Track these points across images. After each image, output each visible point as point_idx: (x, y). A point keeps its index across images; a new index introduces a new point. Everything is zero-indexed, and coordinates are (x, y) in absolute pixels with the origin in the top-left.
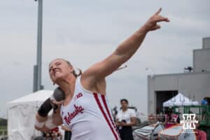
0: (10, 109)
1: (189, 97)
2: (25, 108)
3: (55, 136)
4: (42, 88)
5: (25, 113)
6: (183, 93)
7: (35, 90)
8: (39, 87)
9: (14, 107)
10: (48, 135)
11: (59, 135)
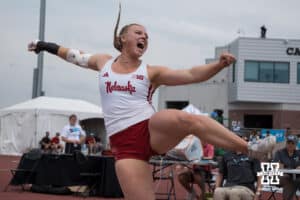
0: (4, 116)
1: (200, 109)
2: (22, 116)
3: (54, 148)
4: (42, 94)
5: (20, 122)
6: (195, 105)
7: (35, 96)
8: (39, 93)
9: (9, 114)
10: (47, 146)
11: (59, 147)
